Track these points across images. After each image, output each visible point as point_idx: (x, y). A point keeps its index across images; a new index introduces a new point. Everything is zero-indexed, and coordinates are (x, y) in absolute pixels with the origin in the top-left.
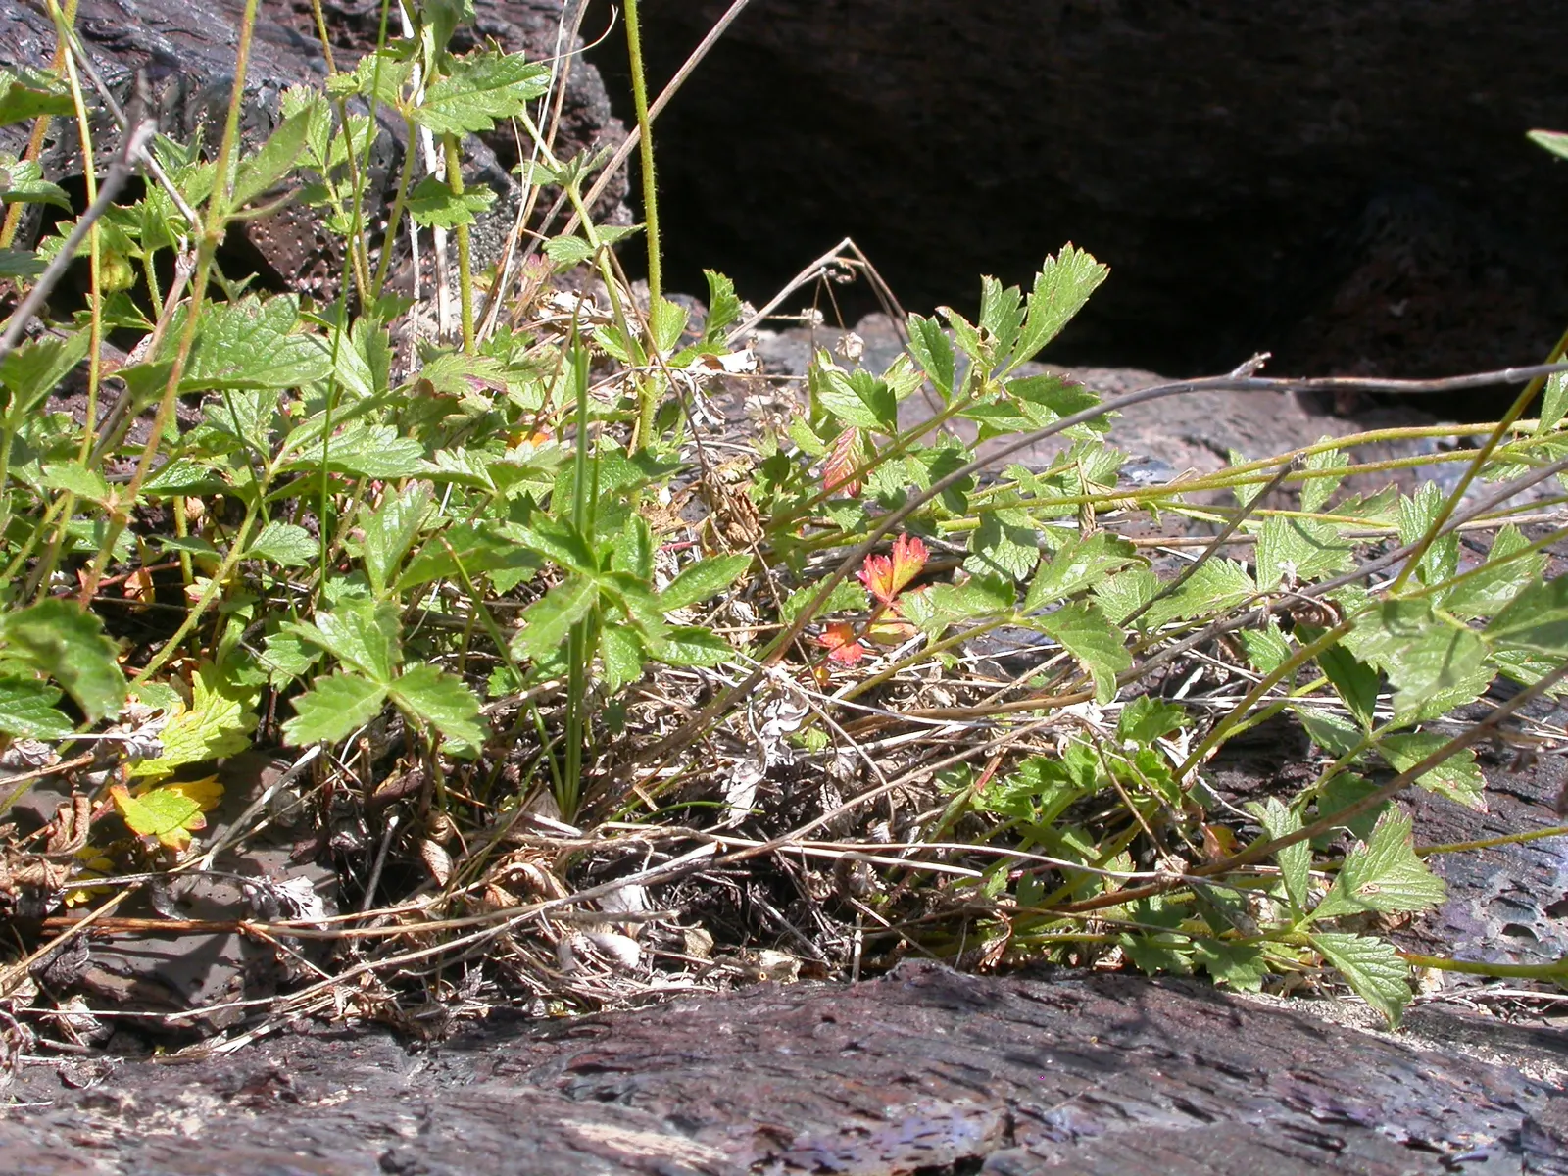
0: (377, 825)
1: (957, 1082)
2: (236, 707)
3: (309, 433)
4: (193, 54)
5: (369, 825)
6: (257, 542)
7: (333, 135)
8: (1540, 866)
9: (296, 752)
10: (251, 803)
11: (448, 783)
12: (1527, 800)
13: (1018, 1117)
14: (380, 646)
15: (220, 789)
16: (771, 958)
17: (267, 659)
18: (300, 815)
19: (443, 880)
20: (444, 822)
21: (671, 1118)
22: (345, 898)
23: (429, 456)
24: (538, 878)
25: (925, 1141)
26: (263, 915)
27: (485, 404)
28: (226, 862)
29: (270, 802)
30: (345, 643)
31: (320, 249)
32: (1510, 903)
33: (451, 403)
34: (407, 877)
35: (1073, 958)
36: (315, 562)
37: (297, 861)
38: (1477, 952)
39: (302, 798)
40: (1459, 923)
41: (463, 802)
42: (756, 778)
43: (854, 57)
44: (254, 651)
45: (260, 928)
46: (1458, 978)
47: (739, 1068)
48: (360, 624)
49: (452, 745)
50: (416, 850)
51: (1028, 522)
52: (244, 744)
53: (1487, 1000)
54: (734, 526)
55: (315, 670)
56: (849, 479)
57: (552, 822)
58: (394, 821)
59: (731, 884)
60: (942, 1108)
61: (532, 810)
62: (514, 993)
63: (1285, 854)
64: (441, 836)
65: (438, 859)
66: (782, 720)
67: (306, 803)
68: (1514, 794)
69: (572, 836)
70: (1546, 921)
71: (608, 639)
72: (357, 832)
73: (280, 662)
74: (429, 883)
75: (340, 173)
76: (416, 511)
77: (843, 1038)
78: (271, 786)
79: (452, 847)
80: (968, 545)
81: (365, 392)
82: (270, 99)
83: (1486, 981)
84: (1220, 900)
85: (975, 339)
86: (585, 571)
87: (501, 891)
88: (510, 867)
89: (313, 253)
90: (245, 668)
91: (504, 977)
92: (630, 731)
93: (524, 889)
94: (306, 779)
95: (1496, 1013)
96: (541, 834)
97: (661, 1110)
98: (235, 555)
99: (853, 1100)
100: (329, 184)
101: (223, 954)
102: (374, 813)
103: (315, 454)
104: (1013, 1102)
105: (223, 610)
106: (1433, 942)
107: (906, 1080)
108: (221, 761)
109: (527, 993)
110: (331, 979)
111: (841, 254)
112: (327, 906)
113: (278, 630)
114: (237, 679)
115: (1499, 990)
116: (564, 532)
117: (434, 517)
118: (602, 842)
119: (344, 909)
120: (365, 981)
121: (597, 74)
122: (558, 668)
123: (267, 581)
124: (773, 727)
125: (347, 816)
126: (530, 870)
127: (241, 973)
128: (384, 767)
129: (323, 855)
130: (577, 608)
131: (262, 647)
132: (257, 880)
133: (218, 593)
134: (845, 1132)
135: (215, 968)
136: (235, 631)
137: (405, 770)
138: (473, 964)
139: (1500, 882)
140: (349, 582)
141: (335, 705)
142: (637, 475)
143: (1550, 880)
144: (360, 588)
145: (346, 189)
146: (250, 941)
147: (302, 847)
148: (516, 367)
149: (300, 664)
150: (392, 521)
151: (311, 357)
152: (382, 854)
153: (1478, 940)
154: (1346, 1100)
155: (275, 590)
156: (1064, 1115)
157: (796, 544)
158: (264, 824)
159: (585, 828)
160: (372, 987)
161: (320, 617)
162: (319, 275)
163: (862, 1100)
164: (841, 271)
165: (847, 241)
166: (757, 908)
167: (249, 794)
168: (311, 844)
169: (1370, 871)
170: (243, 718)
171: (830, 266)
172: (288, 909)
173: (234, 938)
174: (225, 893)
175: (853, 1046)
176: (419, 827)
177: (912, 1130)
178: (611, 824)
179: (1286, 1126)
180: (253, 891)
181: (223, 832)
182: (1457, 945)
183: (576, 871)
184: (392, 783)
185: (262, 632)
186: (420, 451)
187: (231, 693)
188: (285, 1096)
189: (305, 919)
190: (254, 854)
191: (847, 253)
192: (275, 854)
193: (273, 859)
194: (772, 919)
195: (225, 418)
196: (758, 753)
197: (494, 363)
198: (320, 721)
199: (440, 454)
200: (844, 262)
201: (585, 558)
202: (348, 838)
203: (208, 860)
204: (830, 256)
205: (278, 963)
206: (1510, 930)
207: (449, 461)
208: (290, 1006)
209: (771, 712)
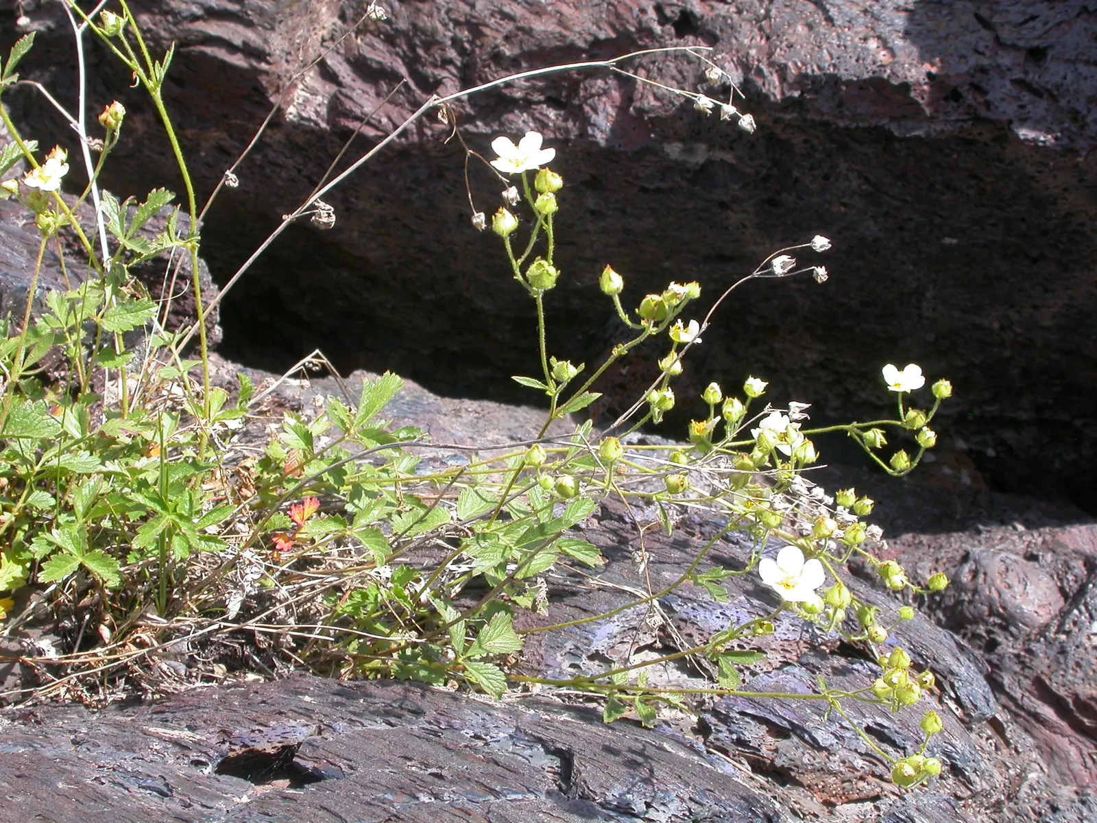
0: (80, 618)
1: (301, 714)
2: (20, 568)
3: (53, 453)
4: (6, 274)
5: (76, 618)
6: (30, 499)
7: (69, 313)
8: (586, 638)
9: (44, 586)
10: (25, 609)
11: (110, 600)
12: (585, 611)
13: (323, 727)
14: (79, 543)
15: (12, 603)
16: (251, 677)
17: (32, 548)
18: (47, 614)
19: (107, 641)
20: (108, 617)
21: (187, 727)
22: (66, 649)
23: (103, 464)
24: (147, 640)
25: (285, 735)
26: (30, 655)
27: (128, 441)
28: (14, 633)
29: (34, 608)
30: (64, 542)
31: (64, 359)
32: (573, 654)
33: (113, 440)
34: (92, 640)
35: (379, 676)
36: (54, 507)
37: (45, 634)
38: (556, 675)
39: (49, 607)
40: (550, 663)
41: (117, 609)
42: (241, 598)
43: (355, 234)
44: (27, 545)
45: (28, 659)
46: (546, 687)
47: (217, 710)
48: (70, 534)
49: (111, 584)
50: (97, 629)
51: (376, 488)
52: (23, 583)
53: (559, 696)
54: (243, 490)
55: (54, 552)
56: (296, 469)
57: (155, 617)
58: (87, 617)
59: (237, 646)
60: (292, 723)
61: (146, 612)
62: (139, 691)
63: (453, 629)
64: (107, 622)
65: (105, 632)
66: (252, 574)
67: (49, 609)
68: (580, 608)
69: (163, 623)
70: (587, 662)
71: (176, 540)
72: (71, 621)
73: (38, 549)
74: (102, 643)
75: (72, 330)
76: (96, 486)
77: (260, 699)
78: (34, 601)
79: (111, 628)
80: (347, 498)
81: (78, 436)
82: (41, 294)
83: (559, 687)
84: (432, 650)
85: (346, 411)
86: (164, 513)
87: (131, 646)
88: (136, 635)
89: (61, 360)
90: (24, 551)
91: (133, 682)
92: (191, 579)
93: (142, 645)
94: (50, 599)
95: (564, 701)
96: (149, 622)
97: (184, 724)
98: (20, 504)
99: (258, 720)
100: (67, 334)
101: (13, 671)
102: (79, 613)
103: (54, 462)
104: (321, 721)
105: (15, 526)
106: (539, 671)
107: (280, 713)
108: (13, 591)
109: (145, 691)
110: (58, 681)
111: (313, 357)
112: (57, 652)
113: (38, 535)
114: (20, 556)
115: (564, 691)
116: (155, 496)
117: (105, 487)
118: (176, 625)
119: (65, 653)
120: (72, 682)
121: (204, 264)
122: (155, 552)
123: (35, 514)
124: (249, 577)
125: (67, 615)
126: (144, 636)
127: (20, 679)
128: (83, 594)
129: (55, 631)
130: (159, 527)
131: (31, 543)
132: (28, 640)
133: (13, 519)
134: (253, 731)
135: (9, 677)
136: (20, 536)
137: (92, 595)
138: (120, 678)
139: (569, 645)
140: (68, 516)
141: (59, 567)
142: (193, 471)
143: (590, 643)
144: (74, 518)
145: (74, 337)
146: (24, 665)
147: (48, 627)
148: (143, 424)
149: (48, 550)
150: (85, 491)
151: (53, 425)
152: (82, 631)
153: (558, 670)
154: (453, 721)
155: (38, 518)
156: (341, 725)
157: (273, 498)
158: (31, 617)
159: (168, 620)
160: (75, 685)
161: (54, 531)
162: (63, 370)
163: (262, 720)
164: (315, 365)
165: (317, 351)
166: (248, 656)
167: (25, 604)
168: (52, 626)
169: (491, 637)
170: (22, 572)
171: (309, 362)
172: (40, 652)
173: (17, 664)
174: (14, 646)
175: (264, 702)
176: (98, 619)
177: (280, 731)
178: (179, 618)
179: (423, 729)
180: (25, 645)
181: (13, 621)
182: (549, 672)
183: (165, 636)
184: (86, 601)
185: (32, 536)
186: (100, 461)
187: (18, 562)
188: (36, 721)
189: (48, 657)
190: (26, 630)
191: (317, 356)
192: (36, 630)
193: (35, 632)
194: (254, 661)
195: (17, 448)
196: (242, 588)
197: (133, 423)
198: (53, 573)
199: (107, 463)
200: (315, 361)
201: (165, 508)
202: (67, 624)
203: (6, 633)
204: (309, 358)
205: (36, 675)
206: (572, 666)
207: (111, 466)
208: (40, 693)
209: (248, 571)
